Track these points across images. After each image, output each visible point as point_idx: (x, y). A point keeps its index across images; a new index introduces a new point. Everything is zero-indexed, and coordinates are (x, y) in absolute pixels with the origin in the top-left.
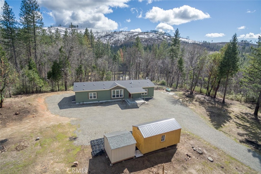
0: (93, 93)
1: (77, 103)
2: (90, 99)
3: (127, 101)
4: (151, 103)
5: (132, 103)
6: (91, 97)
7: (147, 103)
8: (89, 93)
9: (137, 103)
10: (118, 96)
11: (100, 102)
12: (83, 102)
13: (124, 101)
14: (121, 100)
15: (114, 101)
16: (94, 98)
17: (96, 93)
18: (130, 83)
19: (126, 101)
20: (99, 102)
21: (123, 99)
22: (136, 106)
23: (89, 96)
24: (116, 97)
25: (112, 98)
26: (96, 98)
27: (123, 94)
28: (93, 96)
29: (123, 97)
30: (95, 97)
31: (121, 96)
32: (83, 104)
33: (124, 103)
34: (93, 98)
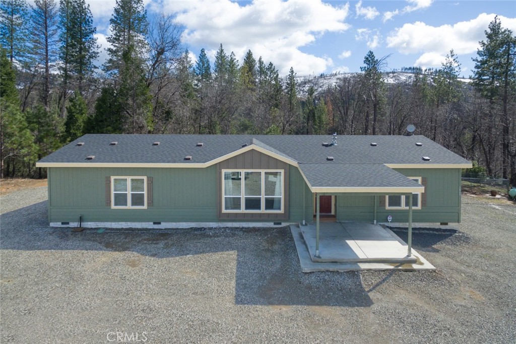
0: (129, 179)
1: (52, 224)
2: (113, 207)
3: (301, 236)
6: (120, 199)
7: (428, 265)
8: (113, 178)
9: (361, 256)
10: (253, 203)
11: (164, 225)
12: (81, 220)
13: (284, 233)
14: (271, 225)
15: (232, 229)
16: (133, 204)
17: (145, 178)
18: (327, 146)
19: (291, 239)
20: (156, 227)
21: (284, 224)
23: (113, 192)
24: (243, 210)
25: (224, 211)
26: (145, 207)
27: (282, 197)
28: (129, 193)
29: (282, 211)
30: (138, 200)
31: (270, 204)
32: (82, 230)
34: (129, 206)
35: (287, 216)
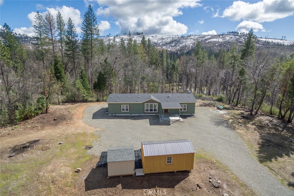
0: (125, 105)
1: (109, 115)
2: (122, 111)
3: (161, 117)
4: (187, 121)
5: (165, 119)
6: (123, 110)
7: (182, 120)
8: (122, 105)
9: (171, 119)
10: (151, 110)
11: (132, 115)
12: (115, 114)
13: (158, 116)
14: (155, 114)
15: (147, 115)
17: (128, 105)
18: (168, 97)
19: (159, 117)
20: (131, 115)
21: (158, 114)
22: (168, 123)
23: (122, 108)
24: (149, 112)
25: (145, 112)
26: (129, 111)
27: (157, 109)
28: (125, 108)
29: (157, 112)
30: (127, 110)
31: (155, 110)
32: (115, 116)
33: (156, 118)
34: (125, 111)
35: (158, 113)
